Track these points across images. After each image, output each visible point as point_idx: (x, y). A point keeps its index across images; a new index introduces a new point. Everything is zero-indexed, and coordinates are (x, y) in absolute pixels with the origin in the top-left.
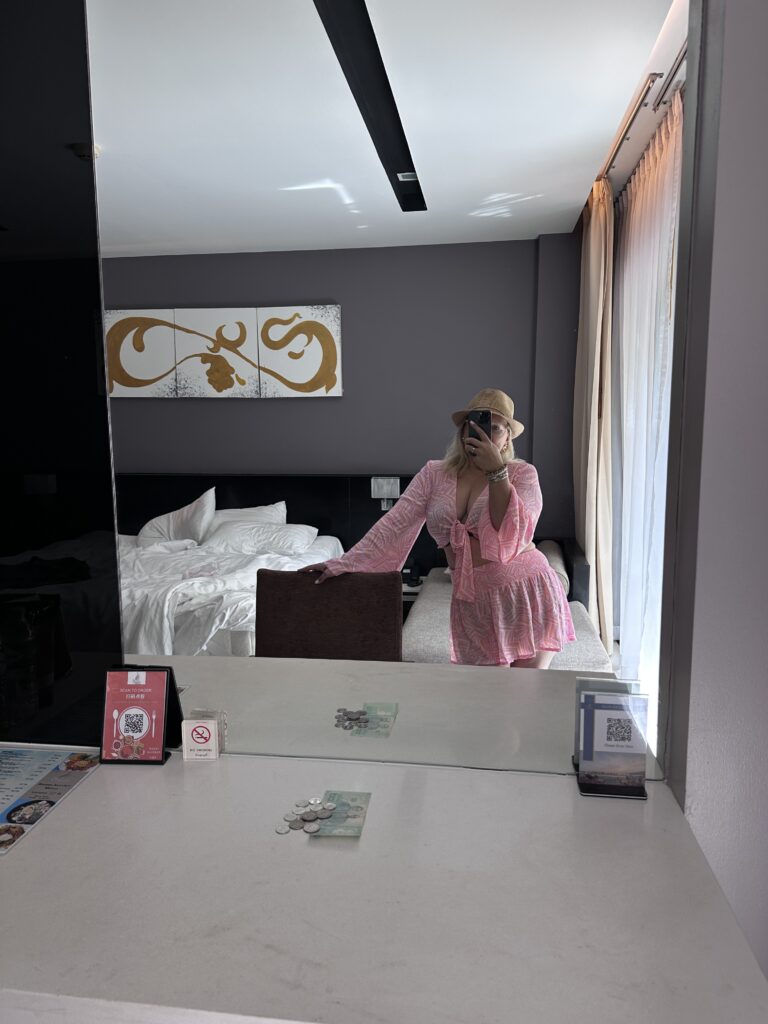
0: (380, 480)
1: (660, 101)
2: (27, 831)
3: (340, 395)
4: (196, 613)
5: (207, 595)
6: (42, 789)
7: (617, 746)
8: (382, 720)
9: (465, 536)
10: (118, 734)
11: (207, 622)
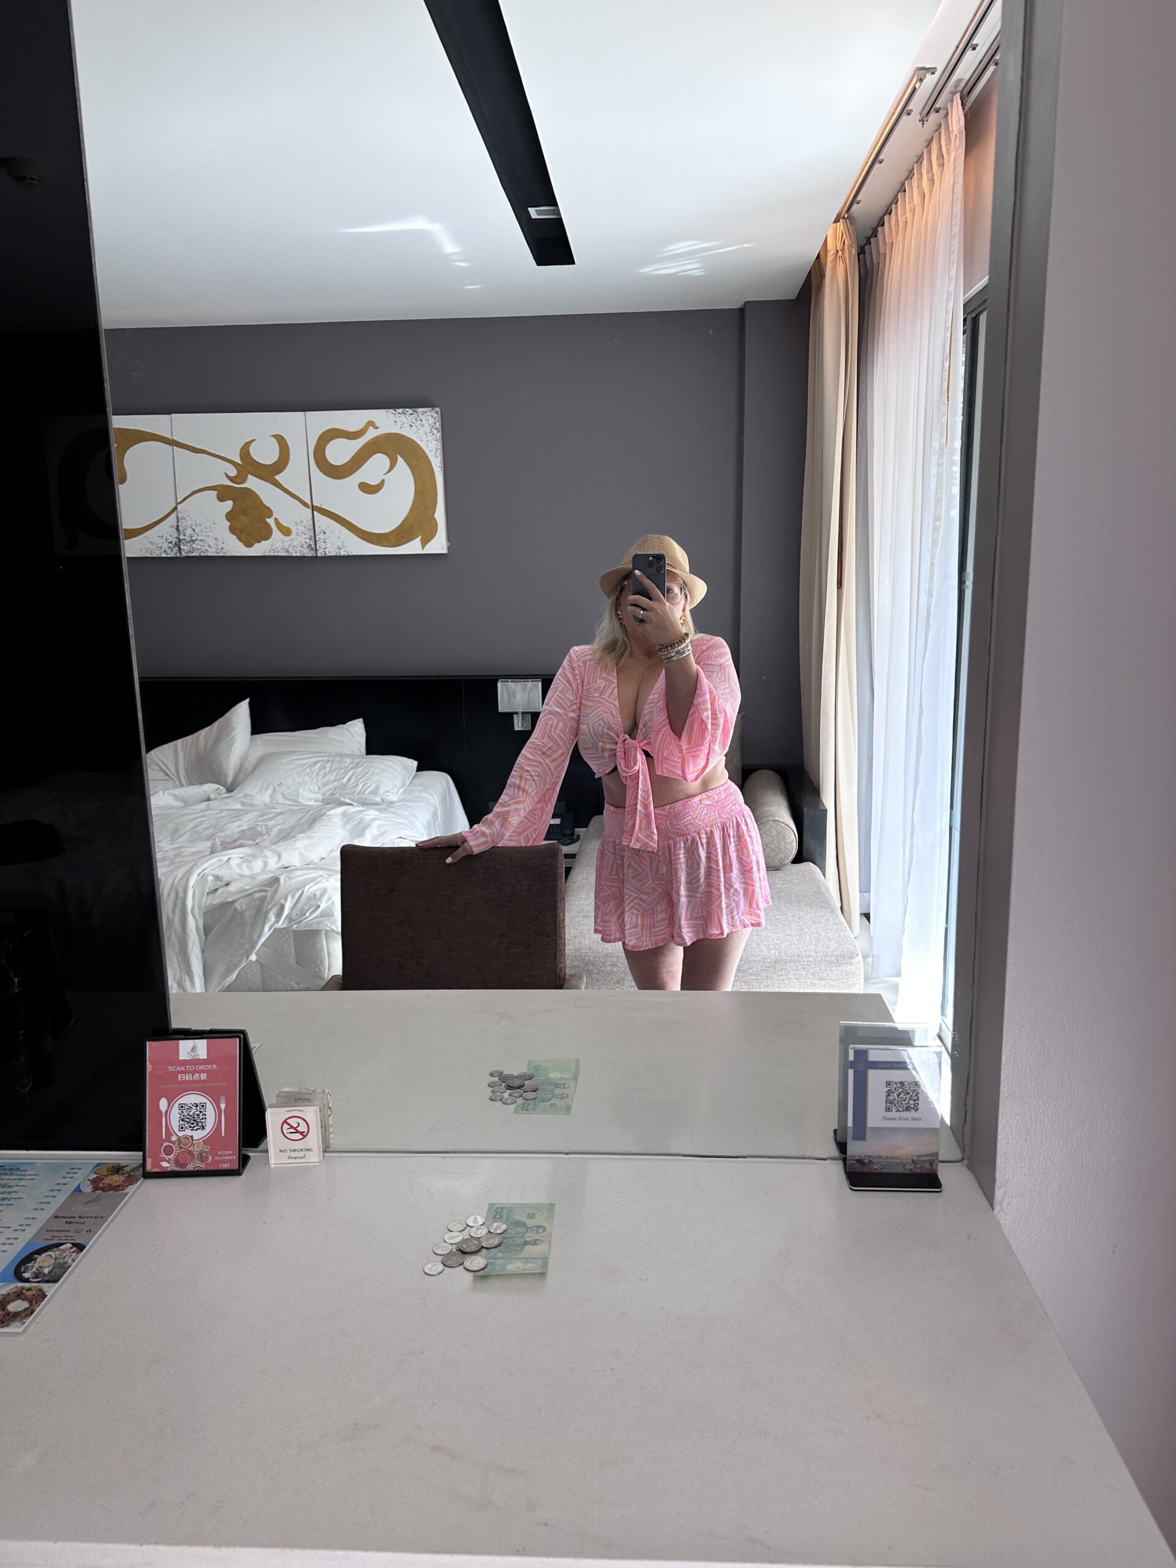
0: (512, 685)
1: (931, 107)
2: (49, 1294)
3: (445, 551)
4: (237, 905)
5: (253, 877)
6: (61, 1224)
7: (900, 1120)
8: (557, 1086)
9: (640, 757)
10: (169, 1134)
11: (255, 917)
